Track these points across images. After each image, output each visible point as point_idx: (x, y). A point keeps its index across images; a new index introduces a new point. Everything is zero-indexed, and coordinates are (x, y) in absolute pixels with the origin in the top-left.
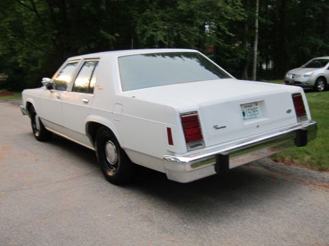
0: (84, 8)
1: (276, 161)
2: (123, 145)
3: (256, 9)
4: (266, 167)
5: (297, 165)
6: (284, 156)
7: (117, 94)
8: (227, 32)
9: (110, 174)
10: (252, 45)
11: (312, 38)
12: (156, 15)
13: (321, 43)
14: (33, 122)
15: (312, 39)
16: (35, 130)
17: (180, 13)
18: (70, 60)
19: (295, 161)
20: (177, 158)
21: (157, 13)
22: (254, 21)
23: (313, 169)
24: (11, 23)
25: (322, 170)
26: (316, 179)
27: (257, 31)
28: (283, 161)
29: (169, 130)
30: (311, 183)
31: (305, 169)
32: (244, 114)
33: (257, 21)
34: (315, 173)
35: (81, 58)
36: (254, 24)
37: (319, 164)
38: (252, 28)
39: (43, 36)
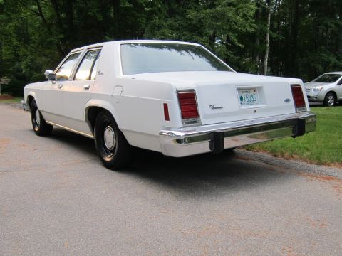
0: (90, 13)
1: (275, 156)
2: (121, 127)
3: (267, 23)
4: (266, 162)
5: (296, 159)
6: (284, 151)
7: (118, 77)
8: (237, 44)
9: (108, 159)
10: (263, 61)
11: (324, 55)
12: (165, 24)
13: (333, 60)
14: (34, 117)
15: (325, 57)
16: (34, 124)
17: (189, 23)
18: (74, 51)
19: (294, 156)
20: (173, 132)
21: (166, 21)
22: (266, 35)
23: (311, 163)
24: (16, 27)
25: (320, 164)
26: (314, 172)
27: (268, 45)
28: (283, 156)
29: (166, 106)
30: (309, 175)
31: (304, 163)
32: (241, 99)
33: (268, 36)
34: (313, 167)
35: (85, 48)
36: (265, 38)
37: (318, 158)
38: (263, 42)
39: (48, 40)
